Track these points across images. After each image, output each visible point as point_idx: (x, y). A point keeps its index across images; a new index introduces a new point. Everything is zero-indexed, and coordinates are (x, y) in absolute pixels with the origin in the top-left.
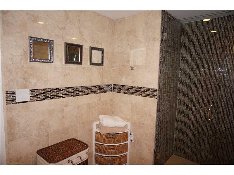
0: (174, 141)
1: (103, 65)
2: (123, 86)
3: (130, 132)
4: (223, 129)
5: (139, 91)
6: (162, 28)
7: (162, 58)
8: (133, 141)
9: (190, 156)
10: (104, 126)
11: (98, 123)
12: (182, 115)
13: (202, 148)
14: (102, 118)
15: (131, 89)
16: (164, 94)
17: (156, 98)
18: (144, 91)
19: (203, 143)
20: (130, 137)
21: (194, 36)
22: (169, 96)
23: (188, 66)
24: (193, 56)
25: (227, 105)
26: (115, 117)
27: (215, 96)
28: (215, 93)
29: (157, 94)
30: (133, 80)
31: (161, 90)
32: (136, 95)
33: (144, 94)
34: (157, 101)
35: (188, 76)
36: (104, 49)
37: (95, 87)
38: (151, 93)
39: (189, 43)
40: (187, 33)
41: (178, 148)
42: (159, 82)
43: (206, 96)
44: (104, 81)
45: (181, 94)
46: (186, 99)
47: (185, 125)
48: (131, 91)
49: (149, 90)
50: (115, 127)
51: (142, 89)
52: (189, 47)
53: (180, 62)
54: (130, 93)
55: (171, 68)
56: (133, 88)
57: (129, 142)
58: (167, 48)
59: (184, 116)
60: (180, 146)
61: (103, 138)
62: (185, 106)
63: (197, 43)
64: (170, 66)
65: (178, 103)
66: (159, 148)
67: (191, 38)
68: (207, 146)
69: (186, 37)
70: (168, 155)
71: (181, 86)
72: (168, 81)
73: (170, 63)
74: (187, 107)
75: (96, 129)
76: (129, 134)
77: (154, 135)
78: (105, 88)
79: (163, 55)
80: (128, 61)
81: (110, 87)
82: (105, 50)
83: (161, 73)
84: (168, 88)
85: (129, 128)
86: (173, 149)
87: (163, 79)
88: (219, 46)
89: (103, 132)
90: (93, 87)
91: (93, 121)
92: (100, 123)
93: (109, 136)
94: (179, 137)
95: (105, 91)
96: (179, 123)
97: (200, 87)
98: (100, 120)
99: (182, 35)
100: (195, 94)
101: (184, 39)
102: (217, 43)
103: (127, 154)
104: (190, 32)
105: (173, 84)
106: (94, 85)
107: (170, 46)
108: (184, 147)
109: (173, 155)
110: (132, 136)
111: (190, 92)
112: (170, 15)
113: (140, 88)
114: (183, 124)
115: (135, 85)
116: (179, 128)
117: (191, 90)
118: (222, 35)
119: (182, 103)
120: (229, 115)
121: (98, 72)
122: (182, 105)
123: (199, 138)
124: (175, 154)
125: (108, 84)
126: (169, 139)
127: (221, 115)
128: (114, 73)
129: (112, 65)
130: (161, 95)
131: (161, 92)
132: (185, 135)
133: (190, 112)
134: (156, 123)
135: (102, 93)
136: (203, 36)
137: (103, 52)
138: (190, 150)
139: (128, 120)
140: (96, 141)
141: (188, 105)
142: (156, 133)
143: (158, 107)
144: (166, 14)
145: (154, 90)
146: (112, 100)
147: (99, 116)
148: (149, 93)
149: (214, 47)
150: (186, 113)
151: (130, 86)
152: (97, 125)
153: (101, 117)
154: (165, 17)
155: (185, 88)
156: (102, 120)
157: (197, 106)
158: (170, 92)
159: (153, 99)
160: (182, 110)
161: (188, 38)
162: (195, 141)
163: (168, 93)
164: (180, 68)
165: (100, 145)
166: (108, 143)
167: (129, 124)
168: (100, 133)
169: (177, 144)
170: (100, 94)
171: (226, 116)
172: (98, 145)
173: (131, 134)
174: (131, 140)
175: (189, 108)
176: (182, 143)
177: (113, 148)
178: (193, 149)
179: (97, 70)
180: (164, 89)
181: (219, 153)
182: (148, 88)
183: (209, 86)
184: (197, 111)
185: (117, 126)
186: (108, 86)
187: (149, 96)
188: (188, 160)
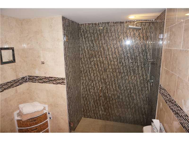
0: (82, 109)
1: (15, 62)
2: (37, 77)
3: (48, 112)
4: (110, 95)
5: (51, 80)
6: (63, 31)
7: (66, 54)
8: (52, 118)
9: (93, 116)
10: (25, 113)
11: (19, 112)
12: (85, 90)
13: (100, 109)
14: (21, 108)
15: (44, 79)
16: (70, 79)
17: (65, 85)
18: (55, 80)
19: (100, 106)
20: (49, 116)
21: (88, 33)
22: (75, 79)
23: (86, 55)
24: (89, 48)
25: (111, 80)
26: (34, 103)
27: (104, 75)
28: (104, 73)
29: (65, 81)
30: (45, 72)
31: (68, 77)
32: (49, 83)
33: (56, 82)
34: (66, 87)
35: (87, 62)
36: (13, 48)
37: (9, 82)
38: (61, 81)
39: (85, 38)
40: (83, 31)
41: (85, 112)
42: (66, 73)
43: (99, 75)
44: (18, 75)
45: (83, 75)
46: (87, 79)
47: (88, 96)
48: (45, 80)
49: (59, 79)
50: (35, 112)
51: (53, 79)
52: (85, 42)
53: (80, 52)
54: (44, 82)
55: (74, 59)
56: (46, 78)
57: (48, 119)
58: (69, 45)
59: (87, 90)
60: (87, 111)
61: (25, 123)
62: (87, 84)
63: (90, 39)
64: (73, 58)
65: (81, 82)
66: (72, 118)
67: (86, 35)
68: (102, 108)
69: (83, 34)
70: (79, 120)
71: (82, 69)
72: (73, 69)
73: (73, 56)
74: (88, 84)
75: (18, 117)
76: (48, 114)
77: (67, 111)
78: (20, 81)
79: (67, 52)
80: (39, 57)
81: (25, 79)
82: (15, 48)
83: (66, 66)
84: (73, 74)
85: (47, 109)
86: (82, 114)
87: (69, 69)
88: (103, 42)
89: (25, 119)
90: (8, 83)
91: (13, 112)
92: (20, 111)
93: (30, 121)
94: (85, 105)
95: (21, 84)
96: (84, 95)
97: (95, 70)
98: (20, 109)
99: (80, 33)
100: (92, 74)
101: (81, 35)
102: (103, 40)
103: (48, 129)
104: (85, 31)
105: (77, 70)
106: (9, 81)
107: (71, 43)
108: (89, 111)
109: (83, 118)
110: (50, 115)
111: (89, 74)
112: (69, 20)
113: (51, 78)
114: (87, 96)
115: (48, 76)
116: (84, 99)
117: (89, 72)
118: (105, 35)
119: (85, 82)
120: (112, 86)
121: (11, 69)
122: (85, 83)
123: (97, 103)
124: (84, 117)
125: (23, 77)
126: (78, 109)
127: (108, 87)
128: (28, 67)
129: (24, 60)
130: (69, 81)
131: (68, 79)
132: (89, 103)
133: (90, 87)
134: (67, 102)
135: (18, 85)
136: (94, 35)
137: (13, 51)
138: (93, 112)
139: (45, 103)
140: (19, 127)
141: (88, 82)
142: (68, 109)
143: (67, 91)
144: (66, 20)
145: (63, 79)
146: (28, 89)
147: (18, 106)
148: (59, 81)
149: (101, 42)
150: (88, 88)
151: (43, 77)
152: (17, 114)
153: (21, 106)
154: (65, 22)
155: (85, 71)
156: (22, 109)
157: (94, 83)
158: (75, 76)
159: (63, 85)
160: (85, 87)
161: (84, 35)
162: (95, 106)
163: (73, 78)
164: (80, 57)
165: (23, 130)
166: (31, 126)
167: (46, 106)
168: (21, 120)
169: (84, 110)
170: (16, 87)
171: (111, 87)
172: (21, 130)
173: (49, 113)
174: (50, 118)
175: (89, 84)
176: (88, 109)
177: (35, 128)
178: (94, 111)
179: (10, 68)
180: (70, 76)
181: (109, 110)
182: (58, 78)
183: (100, 69)
184: (95, 86)
185: (37, 111)
186: (23, 78)
187: (59, 83)
188: (92, 119)
